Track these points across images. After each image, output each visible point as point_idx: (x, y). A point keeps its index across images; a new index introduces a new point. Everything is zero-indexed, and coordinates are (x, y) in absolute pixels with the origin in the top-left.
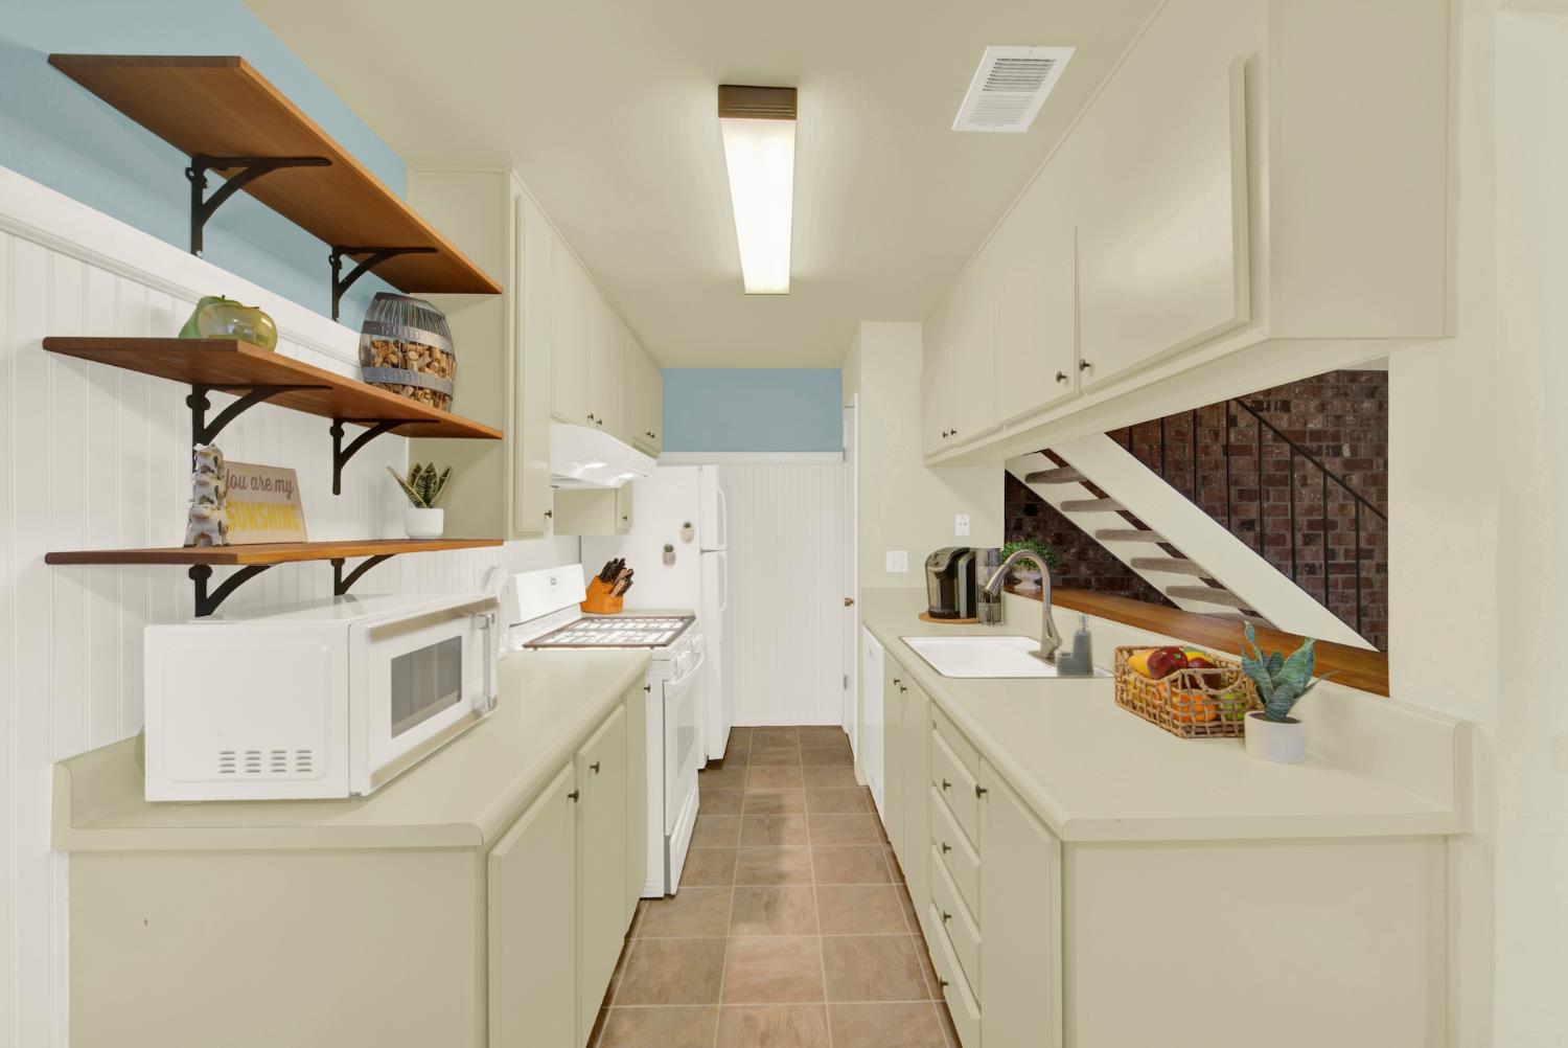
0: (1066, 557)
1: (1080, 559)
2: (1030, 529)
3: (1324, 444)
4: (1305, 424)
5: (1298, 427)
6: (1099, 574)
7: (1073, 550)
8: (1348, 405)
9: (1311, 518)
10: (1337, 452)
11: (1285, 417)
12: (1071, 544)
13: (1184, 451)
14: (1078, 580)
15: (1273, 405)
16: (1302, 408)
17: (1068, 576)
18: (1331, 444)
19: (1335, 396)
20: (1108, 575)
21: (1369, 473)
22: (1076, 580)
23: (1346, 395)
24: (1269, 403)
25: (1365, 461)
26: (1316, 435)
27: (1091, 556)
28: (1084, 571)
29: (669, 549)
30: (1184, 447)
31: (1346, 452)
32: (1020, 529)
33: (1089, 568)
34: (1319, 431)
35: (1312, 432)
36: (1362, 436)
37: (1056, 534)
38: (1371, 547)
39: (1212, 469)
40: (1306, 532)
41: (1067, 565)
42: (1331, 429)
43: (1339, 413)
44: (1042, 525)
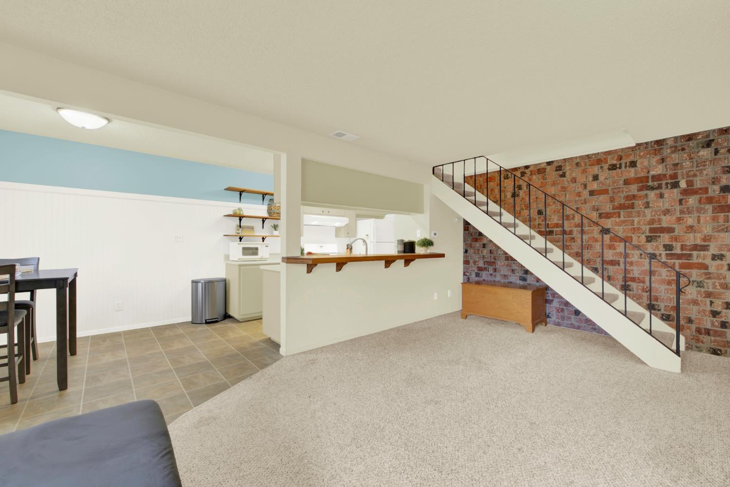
3: (664, 182)
4: (648, 172)
5: (642, 174)
8: (685, 155)
9: (652, 226)
10: (675, 185)
11: (633, 170)
13: (566, 196)
15: (623, 165)
16: (646, 163)
18: (670, 181)
19: (673, 152)
21: (705, 196)
24: (620, 164)
25: (700, 189)
26: (655, 178)
30: (566, 195)
31: (683, 184)
34: (659, 175)
35: (653, 177)
36: (698, 173)
38: (706, 243)
39: (582, 204)
40: (648, 234)
42: (670, 172)
43: (677, 161)
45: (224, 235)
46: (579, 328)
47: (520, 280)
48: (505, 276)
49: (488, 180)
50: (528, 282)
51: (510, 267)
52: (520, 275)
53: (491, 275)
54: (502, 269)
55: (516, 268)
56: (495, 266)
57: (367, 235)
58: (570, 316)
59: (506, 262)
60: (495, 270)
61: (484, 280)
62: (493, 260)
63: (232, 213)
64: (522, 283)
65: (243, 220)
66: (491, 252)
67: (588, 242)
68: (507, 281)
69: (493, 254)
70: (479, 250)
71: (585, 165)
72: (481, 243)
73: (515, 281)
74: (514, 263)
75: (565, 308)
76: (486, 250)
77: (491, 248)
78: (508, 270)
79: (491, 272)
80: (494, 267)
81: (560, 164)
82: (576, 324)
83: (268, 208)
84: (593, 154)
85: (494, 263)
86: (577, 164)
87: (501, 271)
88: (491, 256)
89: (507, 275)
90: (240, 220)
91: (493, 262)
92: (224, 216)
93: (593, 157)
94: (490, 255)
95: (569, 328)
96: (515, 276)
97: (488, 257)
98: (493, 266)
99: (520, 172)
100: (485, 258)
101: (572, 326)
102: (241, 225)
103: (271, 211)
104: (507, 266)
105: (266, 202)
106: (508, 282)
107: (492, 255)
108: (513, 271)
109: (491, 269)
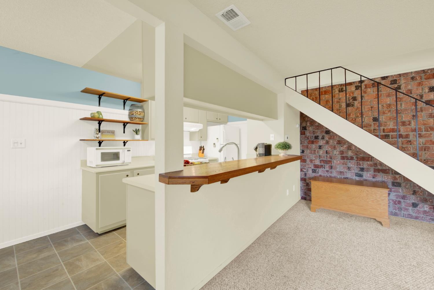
0: (342, 149)
1: (348, 149)
2: (327, 139)
6: (357, 156)
7: (345, 146)
12: (344, 144)
14: (347, 157)
17: (343, 155)
20: (361, 156)
22: (346, 157)
27: (354, 148)
28: (350, 154)
29: (214, 144)
32: (324, 139)
33: (352, 153)
37: (338, 140)
41: (342, 151)
44: (332, 137)
45: (80, 140)
46: (417, 218)
47: (356, 176)
48: (341, 172)
49: (320, 94)
50: (364, 178)
51: (346, 164)
52: (356, 172)
53: (327, 171)
54: (338, 166)
55: (352, 165)
56: (331, 164)
57: (217, 139)
58: (407, 208)
59: (342, 161)
60: (331, 167)
61: (320, 176)
62: (329, 159)
63: (90, 117)
64: (357, 178)
65: (103, 124)
66: (327, 152)
67: (425, 144)
68: (343, 177)
69: (329, 154)
70: (315, 151)
71: (421, 78)
72: (318, 145)
73: (351, 177)
74: (350, 162)
75: (402, 200)
76: (322, 151)
77: (327, 149)
78: (344, 168)
79: (328, 169)
80: (330, 165)
81: (395, 78)
82: (414, 215)
83: (130, 113)
84: (428, 70)
85: (330, 161)
86: (413, 78)
87: (337, 168)
88: (327, 156)
89: (343, 172)
90: (100, 124)
91: (329, 161)
92: (81, 119)
93: (429, 71)
94: (326, 155)
95: (406, 217)
96: (352, 173)
97: (324, 157)
98: (329, 164)
99: (354, 86)
100: (321, 157)
101: (410, 216)
102: (101, 129)
103: (133, 116)
104: (343, 164)
105: (127, 107)
106: (344, 178)
107: (328, 156)
108: (349, 168)
109: (327, 167)
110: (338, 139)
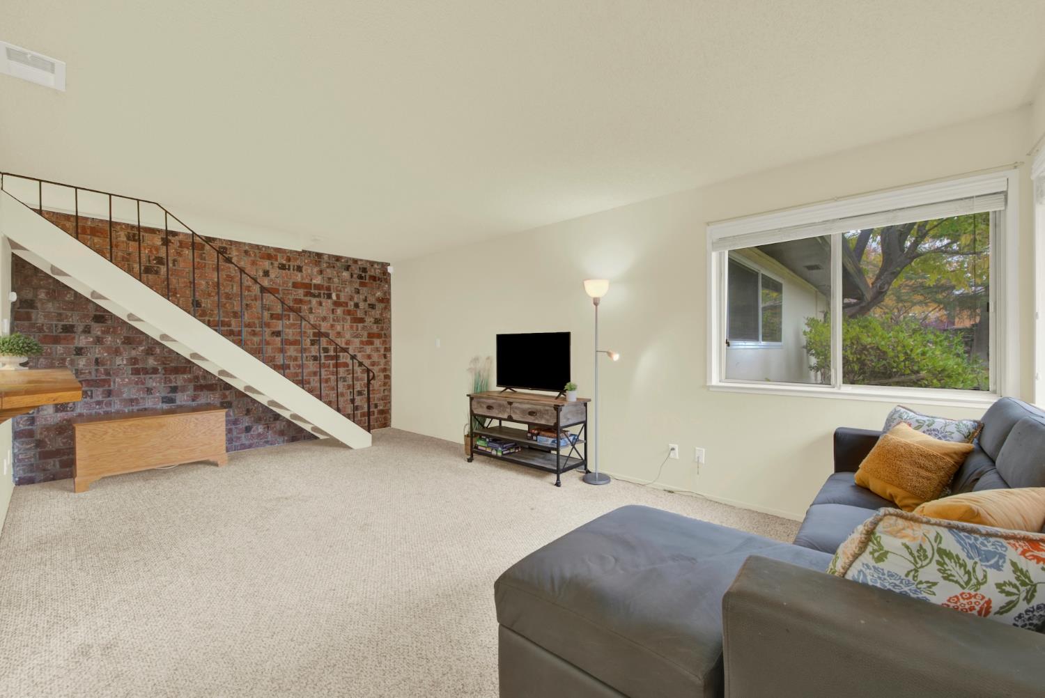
0: (134, 353)
1: (148, 354)
2: (99, 333)
3: (322, 292)
4: (311, 280)
5: (307, 281)
6: (166, 364)
7: (141, 348)
8: (335, 272)
9: (314, 331)
10: (329, 296)
11: (299, 274)
12: (140, 343)
13: (232, 288)
14: (146, 368)
15: (292, 268)
16: (309, 271)
17: (137, 366)
18: (326, 292)
19: (327, 267)
20: (172, 365)
21: (346, 309)
22: (143, 369)
23: (334, 267)
24: (289, 266)
25: (344, 302)
26: (318, 287)
27: (158, 352)
28: (151, 362)
30: (232, 286)
31: (334, 297)
32: (89, 332)
33: (155, 360)
34: (319, 285)
35: (315, 285)
36: (342, 289)
37: (124, 337)
38: (347, 347)
39: (252, 300)
40: (312, 338)
41: (135, 358)
42: (326, 284)
43: (330, 276)
44: (111, 330)
46: (250, 446)
47: (163, 402)
48: (132, 401)
50: (178, 403)
51: (143, 384)
52: (164, 394)
53: (99, 403)
54: (126, 390)
55: (154, 384)
56: (109, 386)
58: (239, 436)
59: (135, 378)
60: (109, 393)
61: (80, 415)
62: (103, 377)
64: (165, 406)
66: (97, 362)
67: (259, 345)
68: (135, 408)
69: (103, 365)
70: (64, 360)
71: (255, 255)
72: (72, 346)
73: (154, 406)
74: (151, 378)
75: (233, 427)
76: (84, 360)
77: (97, 356)
78: (138, 390)
79: (100, 398)
80: (106, 388)
81: (224, 245)
82: (247, 443)
84: (263, 246)
85: (106, 382)
86: (246, 252)
87: (122, 393)
88: (97, 370)
89: (137, 399)
91: (104, 381)
93: (264, 249)
94: (96, 367)
95: (240, 449)
96: (154, 398)
97: (90, 373)
98: (103, 386)
99: (160, 237)
100: (82, 373)
101: (243, 447)
104: (137, 383)
106: (138, 410)
107: (102, 369)
108: (149, 391)
109: (99, 393)
110: (125, 335)
